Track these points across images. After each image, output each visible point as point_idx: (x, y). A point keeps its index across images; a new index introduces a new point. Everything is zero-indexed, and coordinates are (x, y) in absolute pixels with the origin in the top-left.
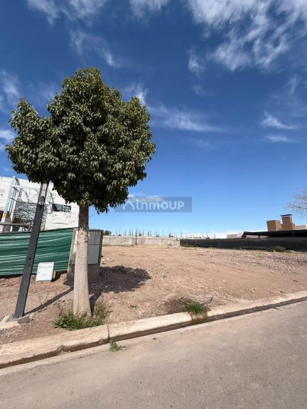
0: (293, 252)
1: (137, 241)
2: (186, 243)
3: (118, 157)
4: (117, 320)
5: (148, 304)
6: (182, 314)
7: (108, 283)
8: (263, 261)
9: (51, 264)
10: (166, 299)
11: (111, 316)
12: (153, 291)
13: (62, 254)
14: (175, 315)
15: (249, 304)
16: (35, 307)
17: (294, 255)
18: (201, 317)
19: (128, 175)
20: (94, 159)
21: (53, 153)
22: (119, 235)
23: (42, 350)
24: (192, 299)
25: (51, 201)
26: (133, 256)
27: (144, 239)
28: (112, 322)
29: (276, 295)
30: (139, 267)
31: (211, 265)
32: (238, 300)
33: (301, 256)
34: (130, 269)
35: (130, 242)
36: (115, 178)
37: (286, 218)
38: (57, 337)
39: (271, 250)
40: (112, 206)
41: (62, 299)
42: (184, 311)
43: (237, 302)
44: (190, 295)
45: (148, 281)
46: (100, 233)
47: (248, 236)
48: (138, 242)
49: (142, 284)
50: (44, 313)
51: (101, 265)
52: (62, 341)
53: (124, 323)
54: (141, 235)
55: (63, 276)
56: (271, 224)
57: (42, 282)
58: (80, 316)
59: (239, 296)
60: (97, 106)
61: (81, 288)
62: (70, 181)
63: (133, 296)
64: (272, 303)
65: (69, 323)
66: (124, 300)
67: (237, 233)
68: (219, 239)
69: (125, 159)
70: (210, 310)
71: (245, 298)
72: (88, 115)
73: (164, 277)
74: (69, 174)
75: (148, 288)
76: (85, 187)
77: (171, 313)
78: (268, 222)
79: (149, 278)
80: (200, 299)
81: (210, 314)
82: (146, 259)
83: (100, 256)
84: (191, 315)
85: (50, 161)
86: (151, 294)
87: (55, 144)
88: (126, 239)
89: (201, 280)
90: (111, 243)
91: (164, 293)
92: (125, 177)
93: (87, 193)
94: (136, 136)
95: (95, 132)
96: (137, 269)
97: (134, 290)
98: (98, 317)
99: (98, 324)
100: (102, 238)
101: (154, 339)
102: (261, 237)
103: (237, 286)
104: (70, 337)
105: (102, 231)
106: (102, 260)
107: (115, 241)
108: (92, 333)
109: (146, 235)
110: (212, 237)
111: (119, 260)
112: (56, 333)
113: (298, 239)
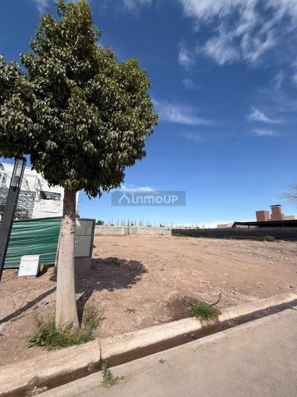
0: (283, 241)
1: (129, 231)
2: (177, 233)
3: (113, 124)
4: (111, 332)
5: (147, 306)
6: (189, 320)
7: (101, 278)
8: (259, 251)
9: (37, 257)
10: (167, 298)
11: (103, 326)
12: (151, 288)
13: (49, 246)
14: (182, 321)
15: (261, 304)
16: (10, 313)
17: (283, 244)
18: (212, 322)
19: (125, 148)
20: (82, 122)
21: (25, 111)
22: (112, 225)
23: (6, 386)
24: (197, 298)
25: (39, 188)
26: (126, 246)
27: (136, 229)
28: (105, 336)
29: (286, 291)
30: (133, 259)
31: (207, 256)
32: (247, 297)
33: (291, 245)
34: (124, 261)
35: (123, 232)
36: (110, 151)
37: (276, 209)
38: (30, 363)
39: (262, 240)
40: (105, 189)
41: (45, 300)
42: (192, 316)
43: (247, 301)
44: (195, 293)
45: (144, 276)
46: (92, 222)
47: (238, 226)
48: (131, 231)
49: (139, 280)
50: (19, 323)
51: (93, 257)
52: (36, 369)
53: (121, 336)
54: (132, 225)
55: (51, 270)
56: (260, 214)
57: (25, 277)
58: (64, 328)
59: (247, 293)
60: (84, 52)
61: (65, 292)
62: (49, 152)
63: (130, 294)
64: (286, 301)
65: (50, 338)
66: (119, 301)
67: (228, 223)
68: (209, 229)
69: (122, 127)
70: (221, 314)
71: (255, 295)
72: (73, 64)
73: (162, 270)
74: (49, 142)
75: (146, 285)
76: (70, 163)
77: (176, 318)
78: (256, 212)
79: (145, 271)
80: (206, 297)
81: (222, 318)
82: (140, 249)
83: (92, 247)
84: (201, 321)
85: (20, 121)
86: (149, 292)
87: (27, 100)
88: (119, 229)
89: (201, 273)
90: (104, 233)
91: (163, 290)
92: (122, 151)
93: (72, 170)
94: (135, 103)
95: (82, 87)
96: (131, 261)
97: (130, 287)
98: (88, 327)
99: (86, 339)
100: (93, 228)
101: (161, 361)
102: (250, 227)
103: (241, 281)
104: (48, 362)
105: (94, 221)
106: (94, 250)
107: (107, 231)
108: (79, 354)
109: (137, 225)
110: (201, 227)
111: (112, 251)
112: (29, 357)
113: (288, 229)
